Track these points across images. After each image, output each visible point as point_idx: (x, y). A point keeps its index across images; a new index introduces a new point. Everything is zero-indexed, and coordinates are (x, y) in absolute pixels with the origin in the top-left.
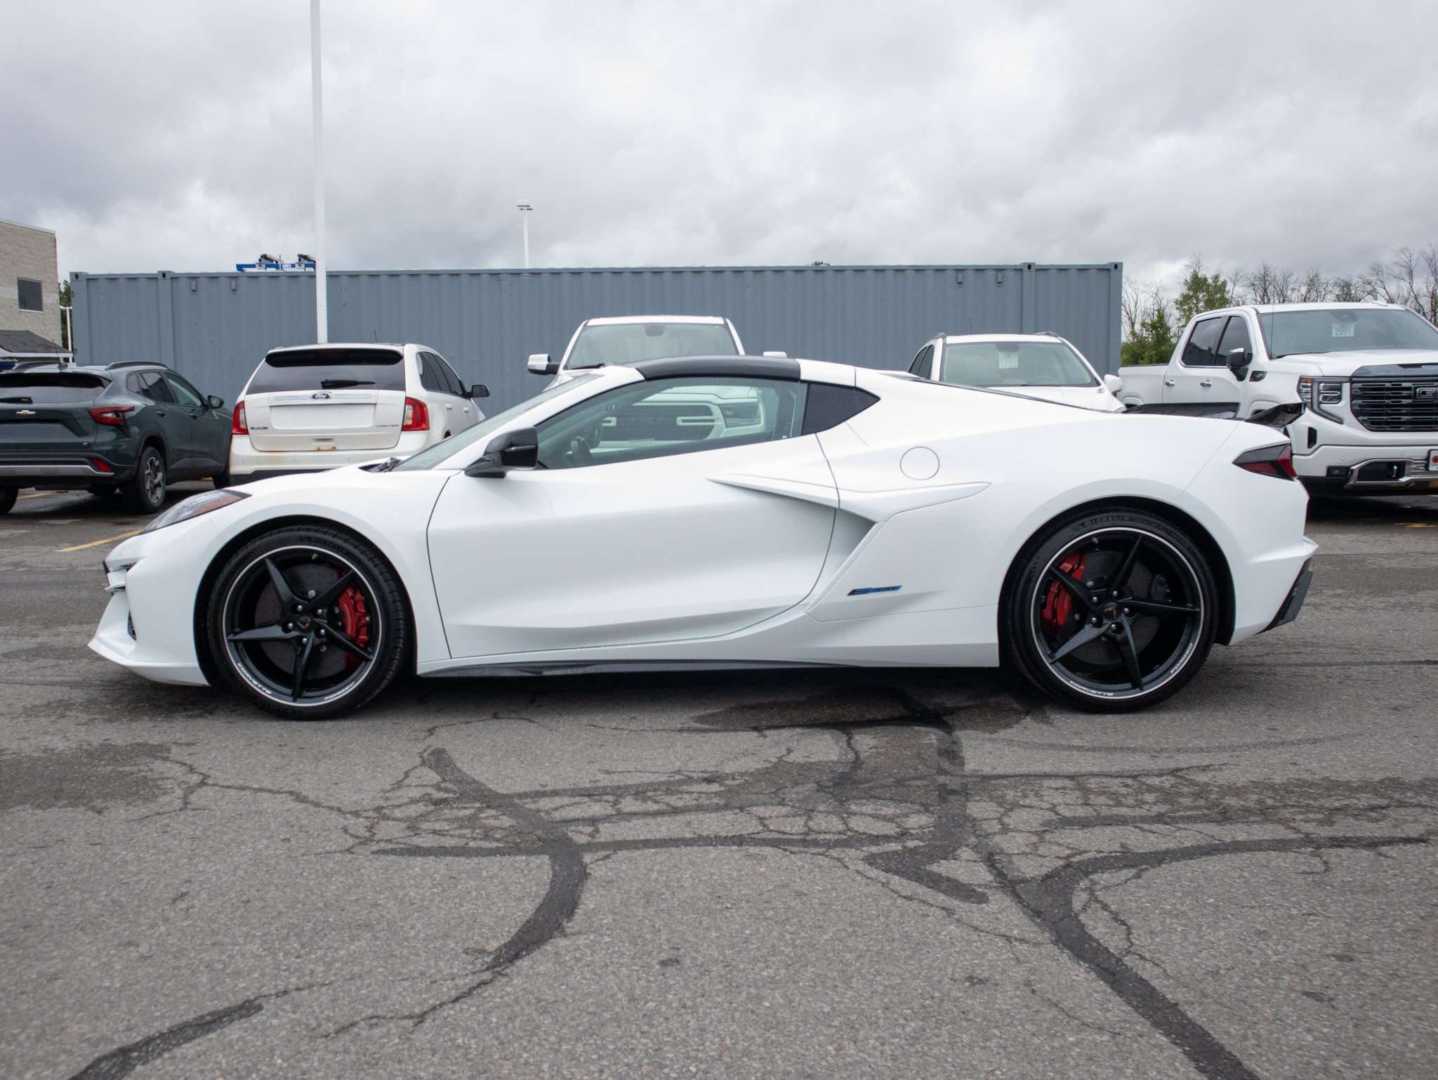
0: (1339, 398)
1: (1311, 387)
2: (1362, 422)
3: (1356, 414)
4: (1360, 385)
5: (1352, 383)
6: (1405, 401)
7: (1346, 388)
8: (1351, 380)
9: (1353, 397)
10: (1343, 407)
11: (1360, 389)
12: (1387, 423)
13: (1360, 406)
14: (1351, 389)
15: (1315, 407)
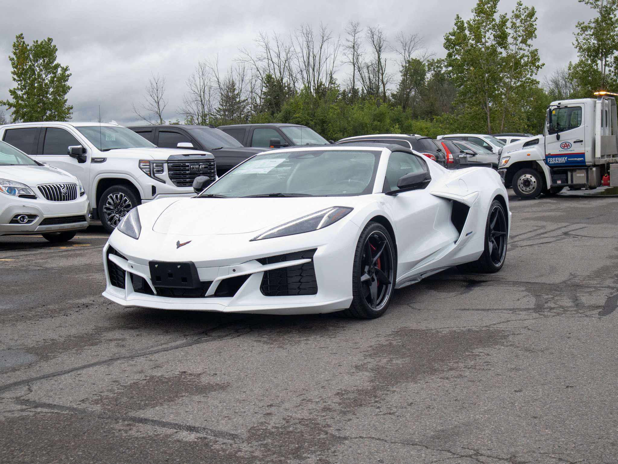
0: (162, 171)
1: (150, 165)
2: (173, 182)
3: (171, 178)
4: (172, 164)
5: (168, 163)
6: (187, 172)
7: (166, 166)
8: (168, 161)
9: (169, 170)
10: (165, 175)
11: (172, 166)
12: (183, 183)
13: (172, 174)
14: (168, 166)
15: (152, 175)
